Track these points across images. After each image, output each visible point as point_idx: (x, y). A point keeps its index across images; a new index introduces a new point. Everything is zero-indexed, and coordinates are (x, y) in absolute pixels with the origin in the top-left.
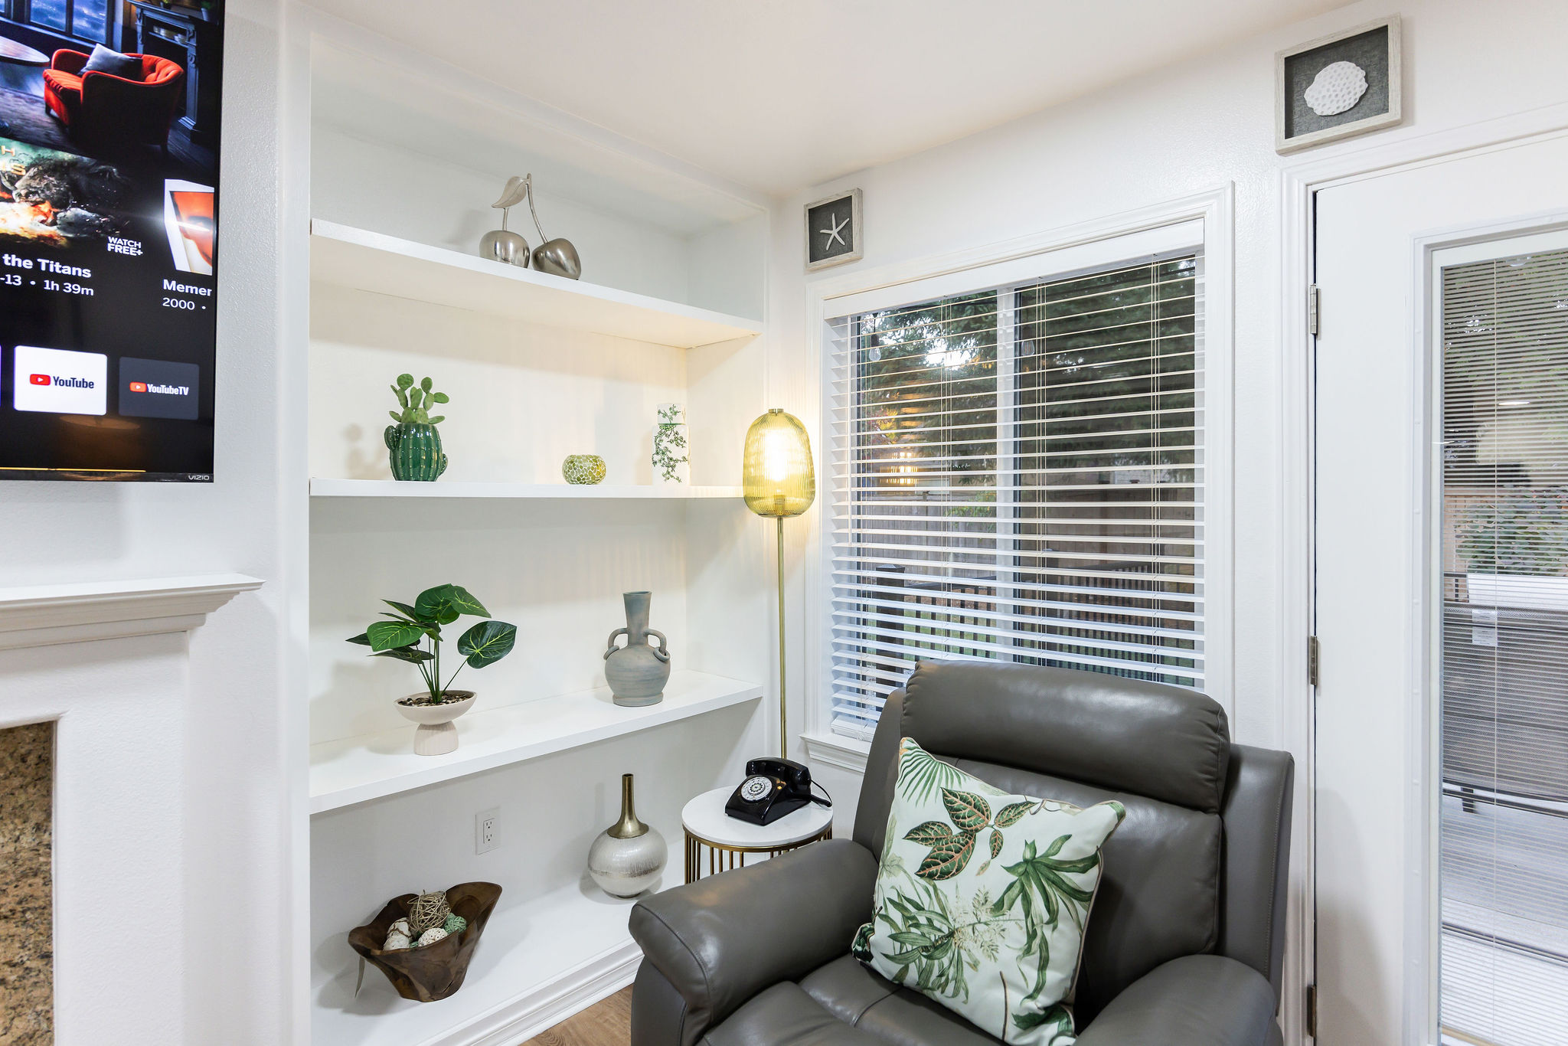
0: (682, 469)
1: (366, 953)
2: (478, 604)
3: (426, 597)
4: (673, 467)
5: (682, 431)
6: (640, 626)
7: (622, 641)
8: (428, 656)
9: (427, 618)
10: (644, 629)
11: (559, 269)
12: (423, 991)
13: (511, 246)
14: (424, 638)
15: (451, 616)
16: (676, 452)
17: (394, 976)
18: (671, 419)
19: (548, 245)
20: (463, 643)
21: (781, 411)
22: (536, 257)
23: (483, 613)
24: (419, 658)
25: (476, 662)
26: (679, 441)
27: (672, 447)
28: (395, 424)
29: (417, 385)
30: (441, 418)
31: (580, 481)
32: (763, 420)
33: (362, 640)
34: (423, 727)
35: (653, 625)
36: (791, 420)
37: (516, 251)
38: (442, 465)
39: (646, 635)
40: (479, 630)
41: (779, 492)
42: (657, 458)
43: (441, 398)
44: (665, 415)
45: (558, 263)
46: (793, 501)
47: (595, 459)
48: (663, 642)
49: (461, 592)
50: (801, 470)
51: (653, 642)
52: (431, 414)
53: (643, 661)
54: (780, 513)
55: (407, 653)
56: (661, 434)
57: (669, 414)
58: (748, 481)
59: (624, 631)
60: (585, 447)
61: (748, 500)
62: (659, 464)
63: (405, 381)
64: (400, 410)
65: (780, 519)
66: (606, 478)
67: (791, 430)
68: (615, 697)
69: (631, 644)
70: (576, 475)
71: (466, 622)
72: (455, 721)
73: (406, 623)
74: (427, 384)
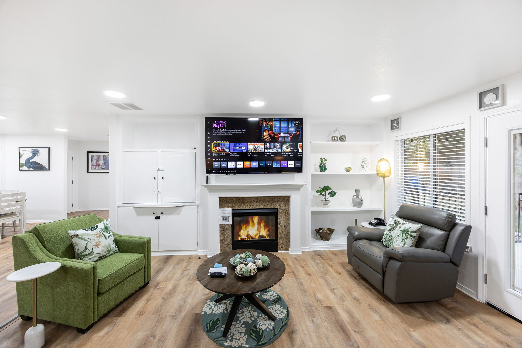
0: (366, 168)
1: (317, 232)
2: (331, 188)
3: (325, 187)
4: (364, 168)
5: (366, 162)
6: (358, 195)
7: (355, 197)
8: (325, 195)
9: (324, 190)
10: (359, 195)
11: (343, 140)
12: (324, 239)
13: (335, 138)
14: (324, 192)
15: (327, 190)
16: (365, 166)
17: (320, 236)
18: (364, 160)
19: (341, 136)
20: (329, 194)
21: (384, 159)
22: (339, 138)
23: (331, 190)
24: (323, 195)
25: (331, 196)
26: (365, 164)
27: (364, 165)
28: (320, 164)
29: (323, 159)
30: (326, 163)
31: (347, 171)
32: (380, 160)
33: (316, 192)
34: (324, 204)
35: (360, 195)
36: (386, 160)
37: (336, 138)
38: (326, 169)
39: (359, 196)
40: (331, 192)
41: (384, 173)
42: (361, 167)
43: (326, 160)
44: (363, 159)
45: (343, 139)
46: (386, 175)
47: (350, 168)
48: (362, 197)
49: (329, 187)
50: (389, 169)
51: (360, 197)
52: (325, 162)
53: (358, 200)
54: (384, 177)
55: (322, 194)
56: (362, 163)
57: (364, 159)
58: (377, 171)
59: (355, 195)
60: (348, 165)
61: (377, 174)
62: (362, 168)
63: (321, 158)
64: (321, 162)
65: (384, 178)
66: (351, 171)
67: (386, 162)
68: (354, 206)
69: (356, 197)
70: (346, 170)
71: (329, 191)
72: (328, 204)
73: (322, 190)
74: (324, 158)
